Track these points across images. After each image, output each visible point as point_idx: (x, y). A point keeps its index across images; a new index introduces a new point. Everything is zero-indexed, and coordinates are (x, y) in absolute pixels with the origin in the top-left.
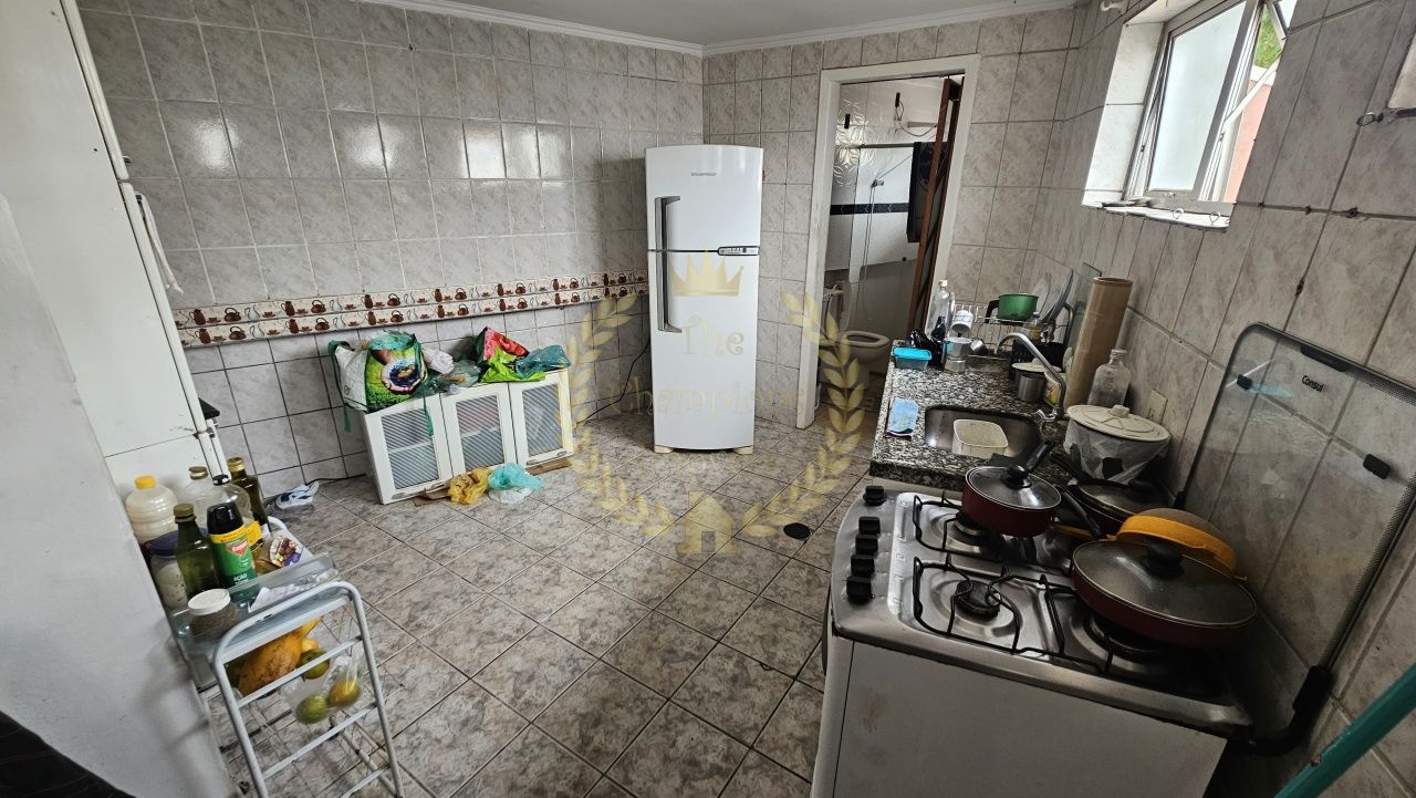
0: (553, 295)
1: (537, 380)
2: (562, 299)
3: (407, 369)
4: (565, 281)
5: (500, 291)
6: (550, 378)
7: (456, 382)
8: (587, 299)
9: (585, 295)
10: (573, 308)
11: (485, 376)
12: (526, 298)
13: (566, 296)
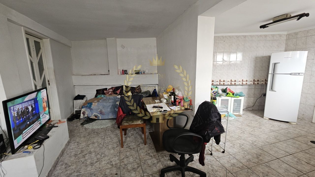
0: (242, 82)
1: (237, 98)
2: (243, 83)
3: (215, 91)
4: (245, 80)
5: (231, 81)
6: (240, 98)
7: (222, 95)
8: (249, 84)
9: (248, 83)
10: (246, 86)
11: (227, 95)
12: (236, 83)
13: (244, 83)
